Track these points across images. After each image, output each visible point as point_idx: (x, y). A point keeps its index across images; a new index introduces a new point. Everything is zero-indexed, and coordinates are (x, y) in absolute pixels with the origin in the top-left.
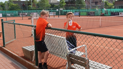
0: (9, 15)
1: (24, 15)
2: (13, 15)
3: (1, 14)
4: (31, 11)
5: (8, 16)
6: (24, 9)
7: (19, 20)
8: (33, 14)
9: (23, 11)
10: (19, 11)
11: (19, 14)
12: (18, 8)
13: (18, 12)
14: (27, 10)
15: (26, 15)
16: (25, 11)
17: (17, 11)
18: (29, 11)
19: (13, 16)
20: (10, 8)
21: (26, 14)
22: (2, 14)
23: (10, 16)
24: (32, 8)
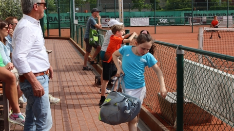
0: (165, 21)
1: (199, 21)
2: (173, 21)
3: (148, 19)
4: (215, 12)
5: (163, 23)
6: (201, 7)
7: (183, 33)
8: (221, 19)
9: (199, 12)
10: (188, 12)
11: (187, 20)
12: (187, 4)
13: (186, 14)
14: (206, 9)
15: (204, 22)
16: (202, 12)
17: (184, 12)
18: (212, 12)
19: (172, 23)
20: (169, 6)
21: (205, 18)
22: (150, 19)
23: (166, 23)
24: (220, 6)
